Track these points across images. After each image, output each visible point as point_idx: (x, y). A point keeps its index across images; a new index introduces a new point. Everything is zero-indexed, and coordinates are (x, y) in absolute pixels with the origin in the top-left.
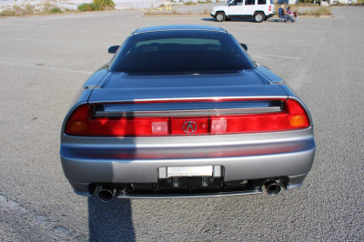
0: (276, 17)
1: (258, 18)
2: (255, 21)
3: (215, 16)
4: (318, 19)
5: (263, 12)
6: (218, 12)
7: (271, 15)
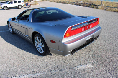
0: (25, 6)
1: (20, 7)
2: (19, 8)
3: (4, 8)
4: (36, 6)
5: (21, 5)
6: (4, 7)
7: (23, 6)
